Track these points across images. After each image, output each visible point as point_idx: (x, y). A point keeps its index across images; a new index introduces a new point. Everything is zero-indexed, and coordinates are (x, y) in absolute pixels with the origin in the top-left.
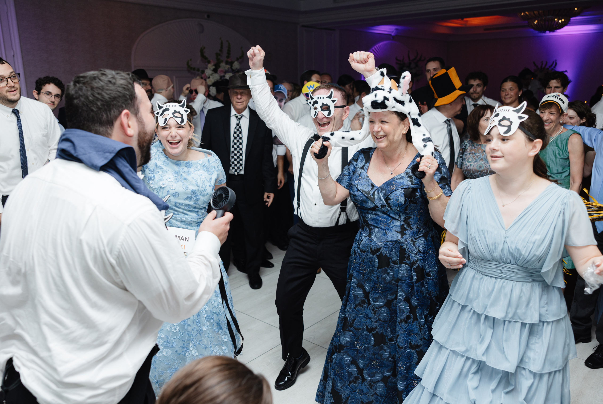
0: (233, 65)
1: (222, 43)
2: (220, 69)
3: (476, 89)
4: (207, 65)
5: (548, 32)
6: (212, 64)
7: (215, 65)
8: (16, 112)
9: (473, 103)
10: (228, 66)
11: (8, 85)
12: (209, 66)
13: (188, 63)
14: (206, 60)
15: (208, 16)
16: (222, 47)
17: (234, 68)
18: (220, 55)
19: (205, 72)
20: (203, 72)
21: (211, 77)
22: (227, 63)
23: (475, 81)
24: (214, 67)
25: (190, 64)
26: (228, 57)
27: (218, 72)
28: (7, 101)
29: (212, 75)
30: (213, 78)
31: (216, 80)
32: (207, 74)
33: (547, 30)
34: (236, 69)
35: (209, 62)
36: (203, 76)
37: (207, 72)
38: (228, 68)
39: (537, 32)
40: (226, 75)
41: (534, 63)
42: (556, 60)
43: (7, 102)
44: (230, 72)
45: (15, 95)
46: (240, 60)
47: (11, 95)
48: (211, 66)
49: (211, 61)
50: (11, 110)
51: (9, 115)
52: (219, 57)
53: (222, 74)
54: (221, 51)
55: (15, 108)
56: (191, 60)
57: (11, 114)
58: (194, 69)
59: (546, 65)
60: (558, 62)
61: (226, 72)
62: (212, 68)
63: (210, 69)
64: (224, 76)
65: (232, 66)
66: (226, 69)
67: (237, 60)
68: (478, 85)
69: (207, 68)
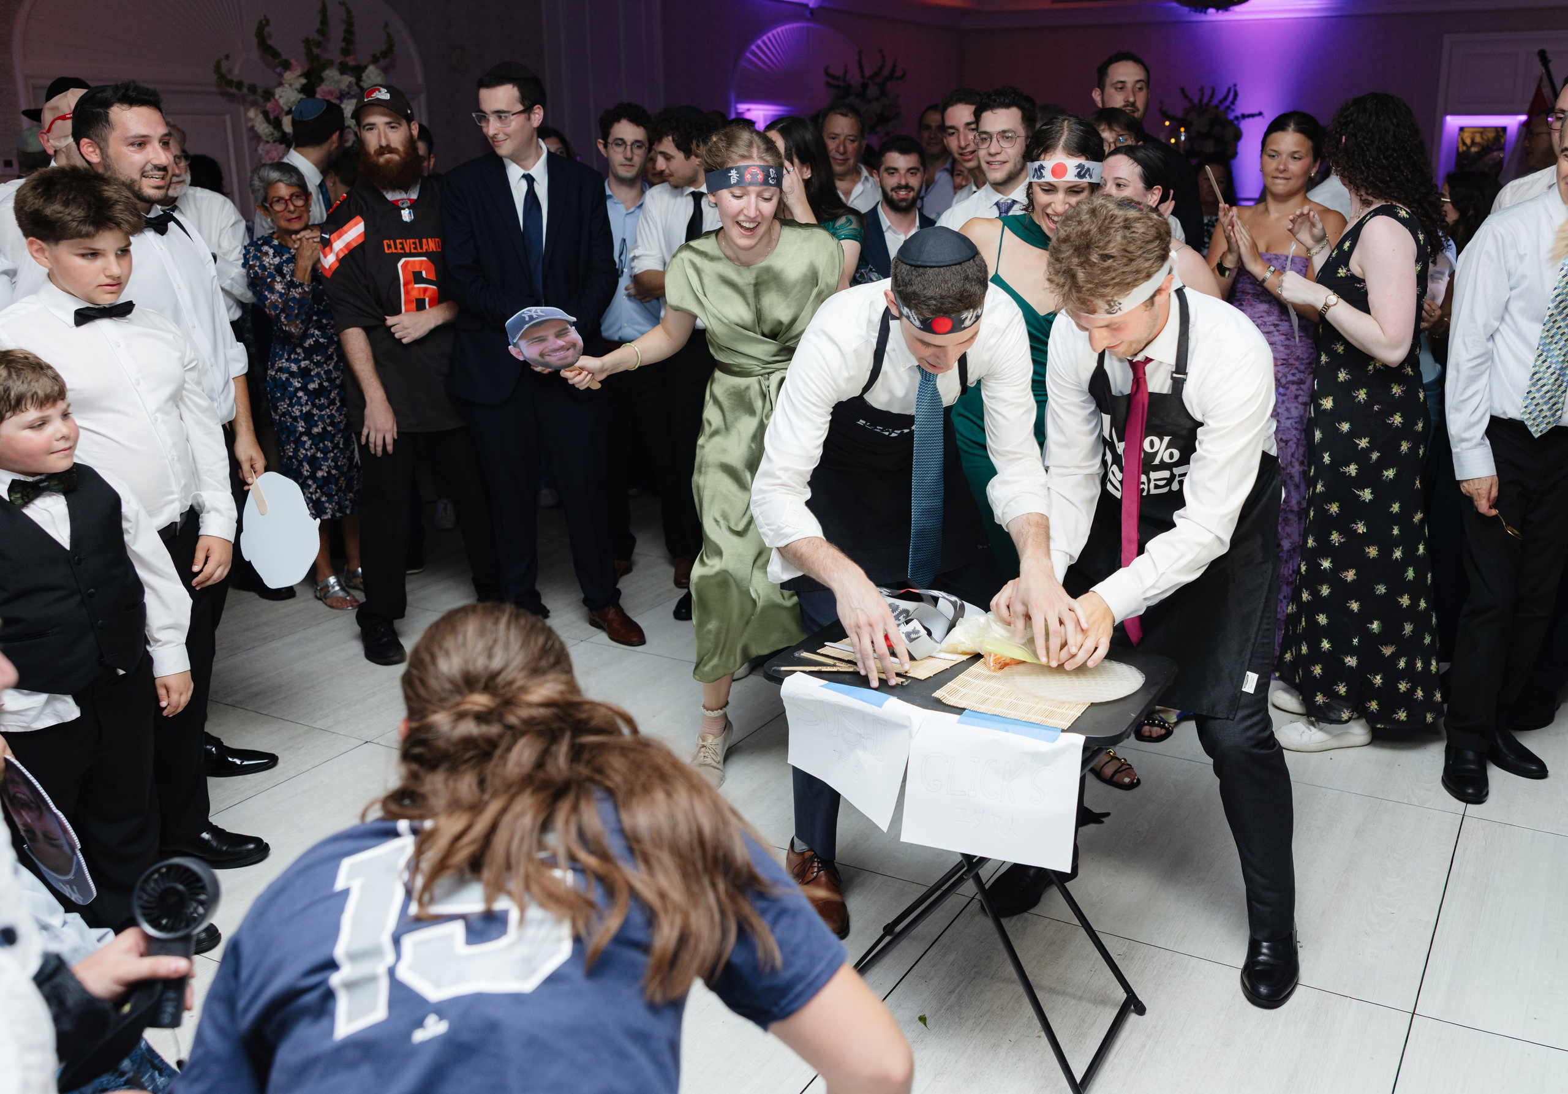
0: (364, 76)
1: (324, 11)
4: (281, 75)
5: (1212, 11)
6: (299, 71)
10: (347, 80)
12: (288, 75)
13: (218, 69)
14: (277, 61)
16: (324, 21)
18: (319, 45)
19: (277, 96)
20: (269, 95)
22: (344, 69)
24: (303, 81)
25: (224, 70)
26: (346, 52)
32: (282, 102)
33: (1211, 7)
35: (286, 66)
36: (269, 106)
37: (281, 97)
38: (350, 86)
39: (1186, 10)
41: (1183, 90)
42: (1235, 85)
46: (384, 62)
48: (293, 79)
49: (292, 61)
52: (316, 51)
54: (322, 32)
56: (227, 57)
58: (239, 85)
59: (1212, 96)
60: (1239, 88)
62: (298, 85)
63: (291, 85)
65: (359, 79)
66: (344, 86)
67: (375, 60)
69: (281, 84)
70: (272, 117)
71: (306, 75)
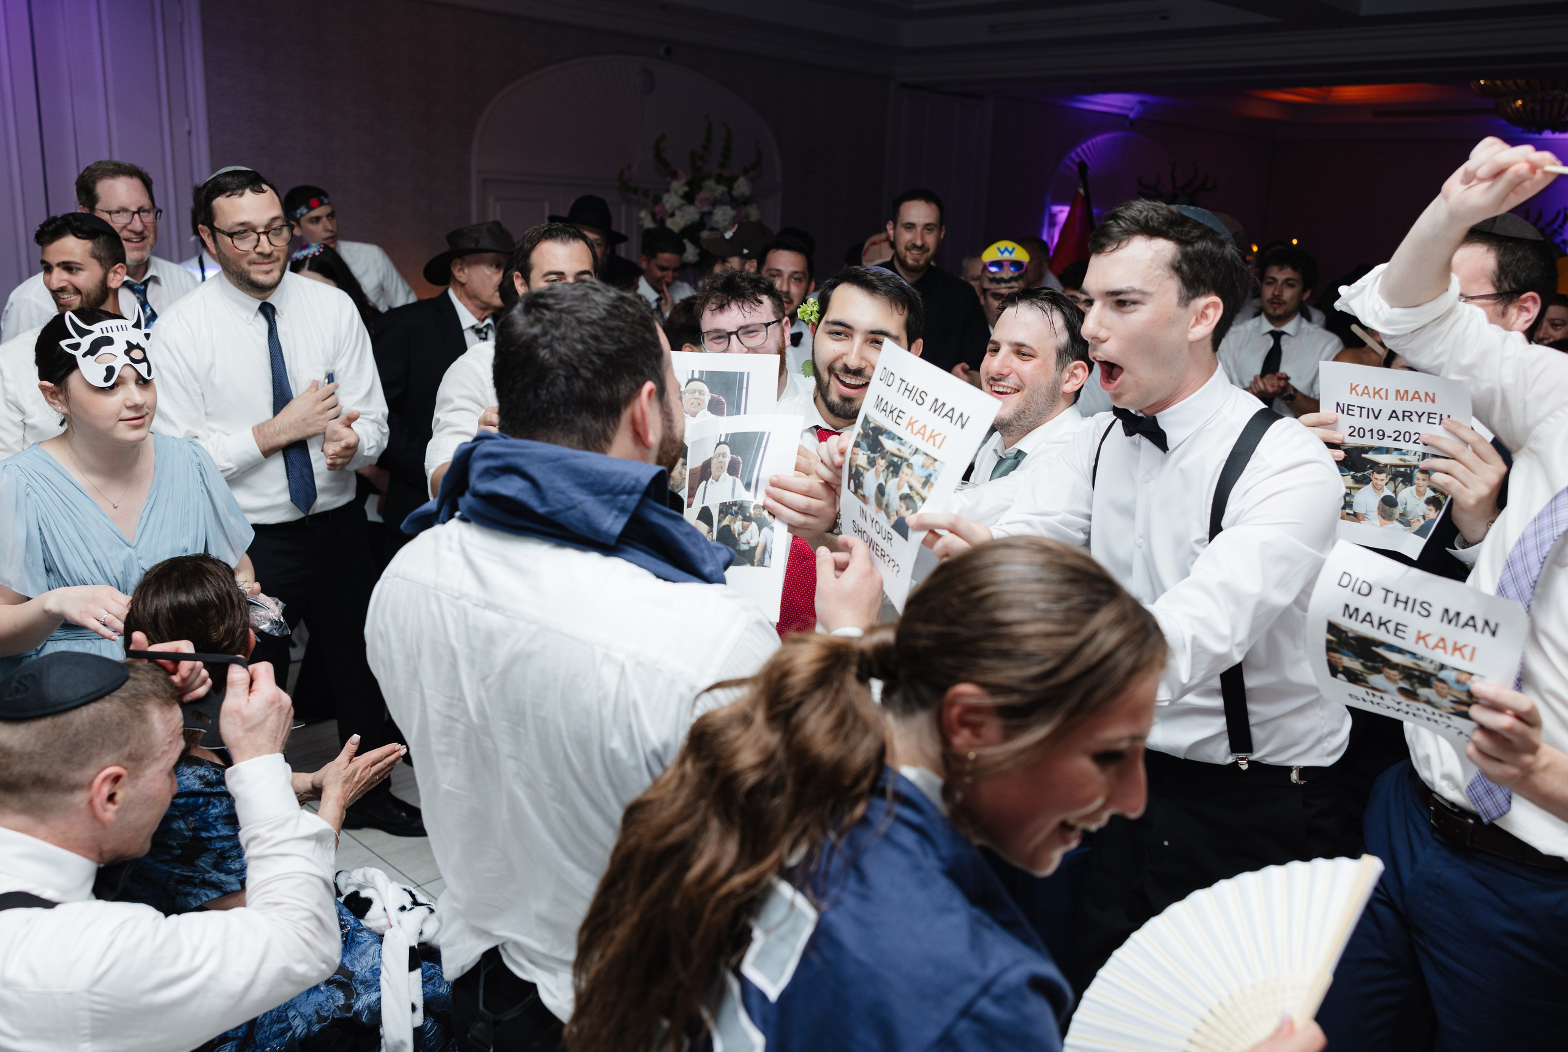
0: (735, 186)
1: (709, 129)
2: (702, 195)
3: (1281, 292)
4: (669, 184)
6: (683, 181)
7: (688, 183)
8: (268, 311)
9: (1271, 328)
10: (721, 189)
11: (258, 250)
12: (675, 184)
13: (621, 174)
14: (666, 169)
15: (668, 51)
16: (709, 139)
17: (736, 193)
18: (702, 158)
19: (664, 201)
20: (658, 200)
21: (678, 213)
22: (719, 180)
23: (1280, 270)
24: (686, 189)
25: (626, 175)
26: (722, 165)
27: (697, 202)
28: (248, 284)
29: (680, 208)
30: (683, 216)
31: (689, 223)
32: (667, 206)
34: (742, 195)
35: (674, 175)
36: (657, 209)
37: (667, 202)
38: (723, 194)
40: (715, 211)
43: (248, 286)
44: (725, 204)
45: (268, 273)
46: (752, 174)
47: (259, 272)
48: (679, 186)
49: (680, 172)
50: (258, 304)
51: (252, 316)
52: (699, 164)
53: (706, 209)
54: (706, 147)
55: (268, 300)
56: (629, 167)
57: (256, 315)
58: (636, 191)
61: (715, 203)
62: (681, 192)
63: (676, 192)
64: (710, 213)
65: (730, 188)
66: (718, 194)
67: (745, 172)
68: (1288, 282)
69: (668, 191)
70: (658, 217)
71: (688, 184)
